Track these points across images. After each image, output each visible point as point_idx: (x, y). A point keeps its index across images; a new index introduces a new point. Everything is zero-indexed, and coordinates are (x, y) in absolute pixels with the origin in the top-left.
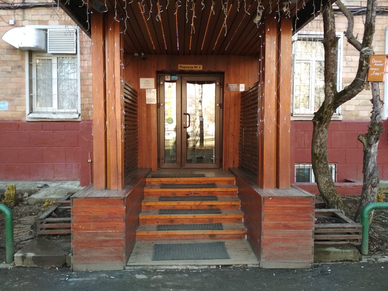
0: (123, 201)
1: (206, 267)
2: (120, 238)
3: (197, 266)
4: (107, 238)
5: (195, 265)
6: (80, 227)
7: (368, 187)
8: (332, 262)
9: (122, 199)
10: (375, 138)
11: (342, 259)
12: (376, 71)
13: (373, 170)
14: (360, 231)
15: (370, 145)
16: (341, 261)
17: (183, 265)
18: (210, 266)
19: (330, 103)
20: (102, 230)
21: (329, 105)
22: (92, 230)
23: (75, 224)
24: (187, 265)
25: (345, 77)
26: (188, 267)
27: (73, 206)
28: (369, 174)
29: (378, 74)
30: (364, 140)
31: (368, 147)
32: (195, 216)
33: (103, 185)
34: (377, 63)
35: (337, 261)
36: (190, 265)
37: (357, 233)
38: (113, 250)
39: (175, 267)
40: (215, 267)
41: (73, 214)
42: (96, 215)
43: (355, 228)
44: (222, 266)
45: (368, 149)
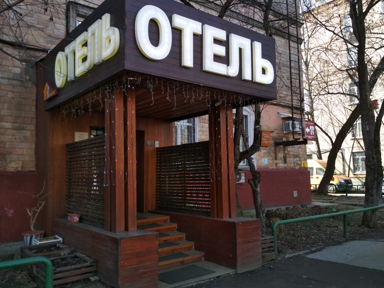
0: (156, 237)
1: (208, 280)
2: (155, 269)
3: (203, 280)
4: (146, 270)
5: (201, 280)
6: (126, 264)
7: (261, 213)
8: (266, 262)
9: (156, 236)
10: (258, 182)
11: (270, 260)
12: (266, 141)
13: (261, 202)
14: (273, 240)
15: (256, 186)
16: (270, 261)
17: (195, 282)
18: (210, 279)
19: (238, 159)
20: (142, 264)
21: (237, 160)
22: (135, 265)
23: (122, 262)
24: (197, 281)
25: (200, 138)
26: (199, 282)
27: (121, 246)
28: (259, 205)
29: (266, 142)
30: (252, 183)
31: (255, 187)
32: (163, 250)
33: (123, 228)
34: (266, 136)
35: (268, 261)
36: (199, 281)
37: (272, 242)
38: (150, 280)
39: (190, 285)
40: (213, 279)
41: (121, 253)
42: (138, 251)
43: (271, 239)
44: (216, 277)
45: (255, 188)
